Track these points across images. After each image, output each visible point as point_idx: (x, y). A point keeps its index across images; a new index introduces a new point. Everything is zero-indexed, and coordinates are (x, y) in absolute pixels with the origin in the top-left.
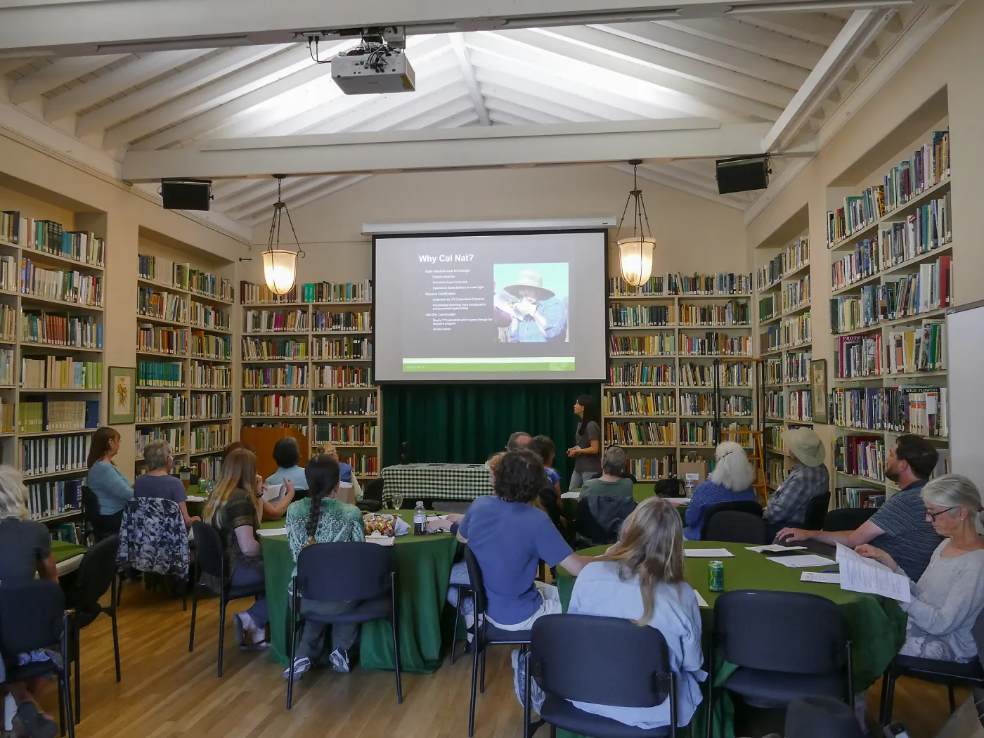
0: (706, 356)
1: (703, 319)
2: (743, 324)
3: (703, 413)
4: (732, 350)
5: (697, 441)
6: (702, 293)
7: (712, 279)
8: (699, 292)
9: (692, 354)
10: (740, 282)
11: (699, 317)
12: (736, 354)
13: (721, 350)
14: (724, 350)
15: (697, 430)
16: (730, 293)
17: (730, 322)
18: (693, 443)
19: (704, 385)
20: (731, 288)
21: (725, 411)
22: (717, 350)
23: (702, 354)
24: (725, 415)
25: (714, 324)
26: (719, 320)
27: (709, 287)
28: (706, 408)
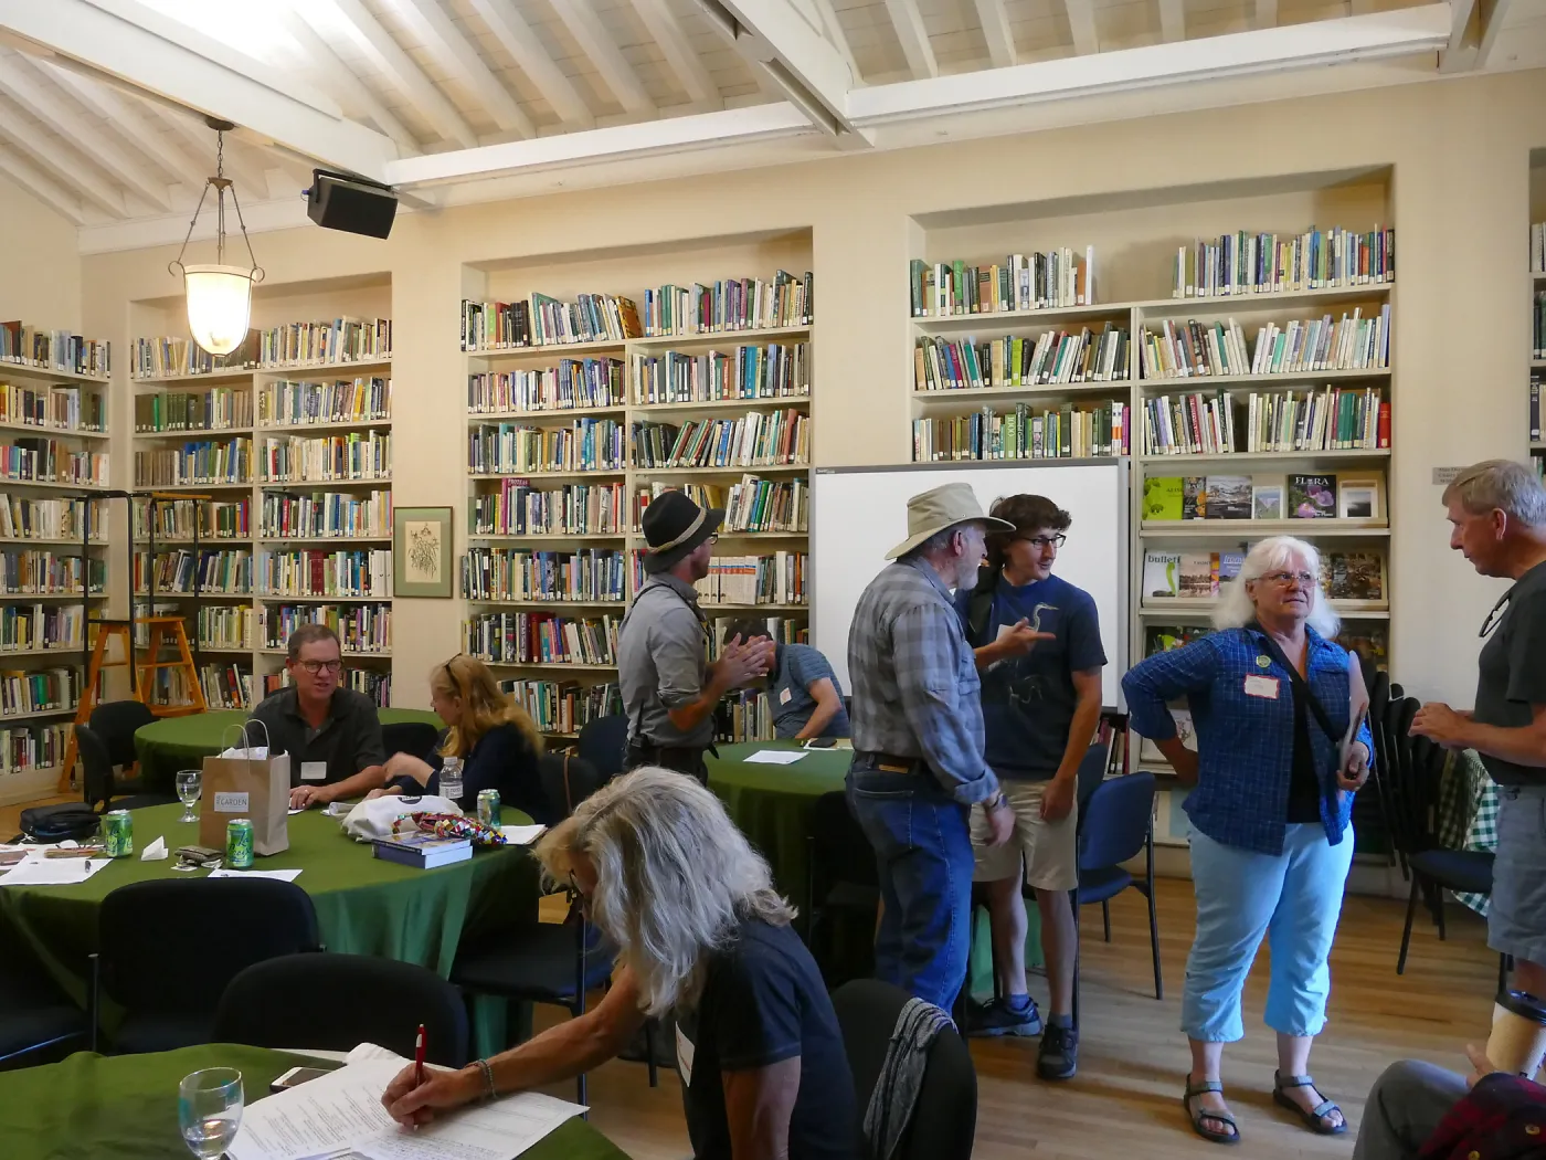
0: (34, 482)
1: (28, 412)
2: (95, 430)
3: (25, 588)
4: (77, 476)
5: (16, 642)
6: (29, 363)
7: (47, 340)
8: (25, 360)
9: (10, 477)
10: (93, 355)
11: (21, 409)
12: (83, 483)
13: (60, 473)
14: (64, 473)
15: (17, 622)
16: (77, 372)
17: (74, 425)
18: (10, 646)
19: (28, 536)
20: (78, 363)
21: (62, 584)
22: (53, 472)
23: (27, 478)
24: (61, 591)
25: (48, 424)
26: (57, 418)
27: (42, 353)
28: (30, 580)
